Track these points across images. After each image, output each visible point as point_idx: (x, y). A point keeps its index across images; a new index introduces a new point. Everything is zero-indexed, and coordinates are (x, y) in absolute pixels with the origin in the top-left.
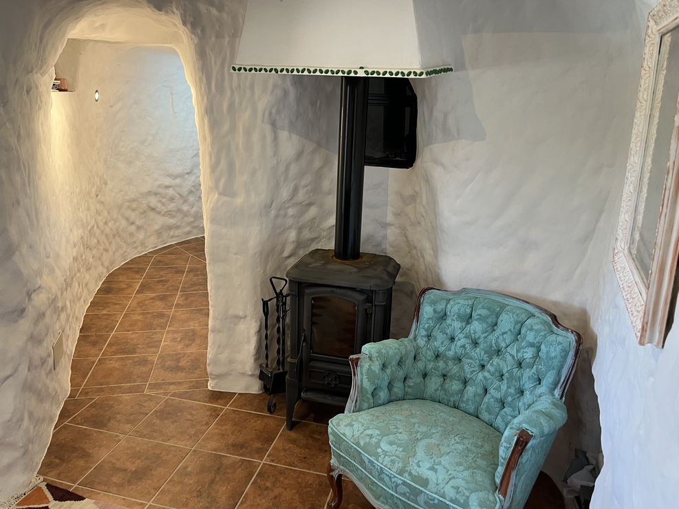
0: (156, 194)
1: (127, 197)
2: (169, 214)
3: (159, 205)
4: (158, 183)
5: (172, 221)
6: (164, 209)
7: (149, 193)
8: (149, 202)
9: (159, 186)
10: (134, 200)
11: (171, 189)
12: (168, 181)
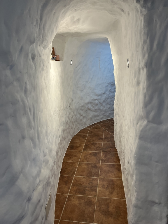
0: (91, 103)
1: (80, 105)
2: (95, 111)
3: (92, 107)
4: (92, 98)
5: (96, 114)
6: (93, 109)
7: (89, 103)
8: (88, 106)
9: (92, 100)
10: (83, 106)
11: (97, 101)
12: (96, 97)
